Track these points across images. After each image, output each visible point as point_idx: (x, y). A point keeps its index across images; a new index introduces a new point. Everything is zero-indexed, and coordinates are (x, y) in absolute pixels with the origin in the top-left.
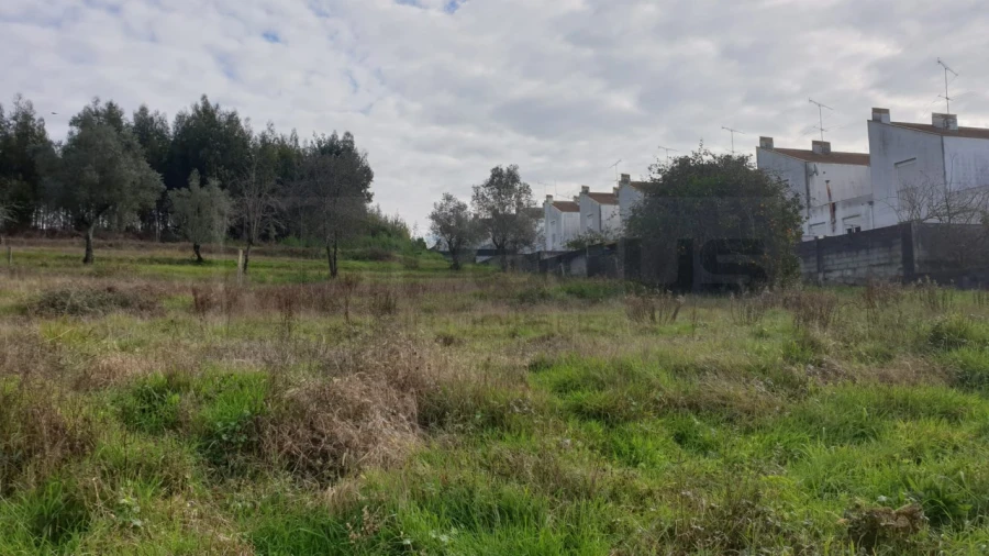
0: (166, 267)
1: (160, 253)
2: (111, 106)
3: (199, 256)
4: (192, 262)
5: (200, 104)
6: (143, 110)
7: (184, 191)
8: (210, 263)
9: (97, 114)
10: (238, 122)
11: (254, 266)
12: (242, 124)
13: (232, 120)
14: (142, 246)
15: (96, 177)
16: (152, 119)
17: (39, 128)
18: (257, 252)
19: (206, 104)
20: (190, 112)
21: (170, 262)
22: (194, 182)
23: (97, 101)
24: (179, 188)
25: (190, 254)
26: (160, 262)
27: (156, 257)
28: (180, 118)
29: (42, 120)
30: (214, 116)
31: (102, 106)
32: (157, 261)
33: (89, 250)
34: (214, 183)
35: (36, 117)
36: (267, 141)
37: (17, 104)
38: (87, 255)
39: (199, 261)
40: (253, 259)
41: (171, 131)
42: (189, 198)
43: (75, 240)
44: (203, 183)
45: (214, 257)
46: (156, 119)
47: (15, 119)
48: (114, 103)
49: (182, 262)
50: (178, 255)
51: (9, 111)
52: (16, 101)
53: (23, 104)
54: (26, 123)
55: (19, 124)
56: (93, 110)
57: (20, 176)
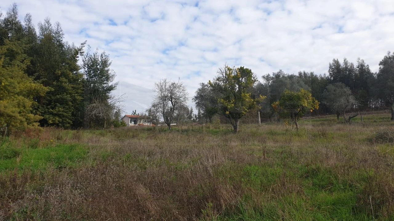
9: (390, 58)
15: (392, 84)
17: (367, 69)
23: (389, 53)
29: (368, 65)
31: (392, 54)
33: (393, 114)
35: (366, 65)
38: (392, 116)
43: (386, 111)
47: (358, 67)
51: (356, 65)
52: (358, 61)
53: (360, 61)
54: (362, 68)
55: (360, 69)
56: (388, 57)
57: (362, 88)
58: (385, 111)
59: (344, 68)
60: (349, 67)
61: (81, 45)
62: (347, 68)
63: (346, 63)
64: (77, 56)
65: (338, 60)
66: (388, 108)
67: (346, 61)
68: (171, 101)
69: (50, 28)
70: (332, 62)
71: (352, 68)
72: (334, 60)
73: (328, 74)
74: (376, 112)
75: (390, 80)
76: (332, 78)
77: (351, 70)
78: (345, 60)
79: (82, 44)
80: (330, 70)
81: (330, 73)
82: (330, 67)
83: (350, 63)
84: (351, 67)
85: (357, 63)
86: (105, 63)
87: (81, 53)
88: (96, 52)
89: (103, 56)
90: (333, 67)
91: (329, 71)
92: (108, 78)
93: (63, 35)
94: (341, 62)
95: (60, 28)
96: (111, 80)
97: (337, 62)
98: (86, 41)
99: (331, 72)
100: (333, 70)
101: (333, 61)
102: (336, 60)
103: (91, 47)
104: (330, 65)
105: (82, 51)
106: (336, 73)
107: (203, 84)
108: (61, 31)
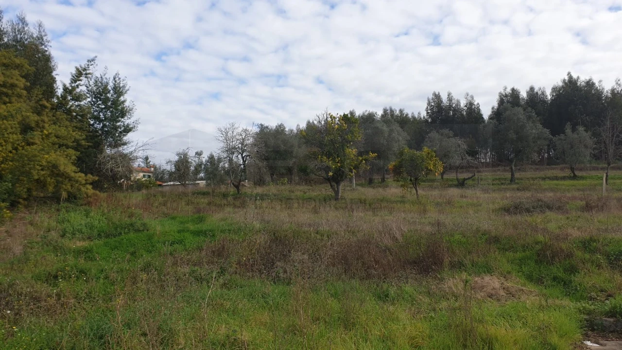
0: (555, 182)
1: (550, 173)
2: (513, 90)
3: (574, 174)
4: (570, 178)
5: (567, 78)
6: (532, 89)
7: (562, 136)
8: (582, 178)
9: (506, 96)
10: (593, 84)
11: (612, 178)
12: (597, 84)
13: (590, 84)
14: (537, 169)
15: (514, 136)
16: (537, 93)
17: (477, 109)
18: (613, 168)
19: (571, 77)
20: (561, 84)
21: (557, 178)
22: (568, 131)
23: (505, 88)
24: (559, 135)
25: (567, 173)
26: (550, 179)
27: (548, 175)
28: (554, 89)
29: (478, 104)
30: (577, 84)
31: (509, 91)
32: (549, 178)
33: (513, 175)
34: (581, 129)
35: (476, 103)
36: (616, 92)
37: (466, 98)
38: (512, 178)
39: (575, 177)
40: (612, 173)
41: (549, 97)
42: (565, 140)
43: (500, 168)
44: (574, 130)
45: (584, 174)
46: (540, 93)
47: (466, 106)
48: (515, 88)
49: (564, 178)
50: (561, 174)
51: (463, 103)
52: (466, 97)
53: (469, 98)
54: (471, 107)
55: (468, 108)
56: (504, 94)
57: (471, 136)
58: (498, 168)
59: (448, 106)
60: (454, 105)
61: (87, 63)
62: (451, 106)
63: (450, 99)
64: (81, 78)
65: (440, 94)
66: (502, 163)
67: (451, 96)
68: (242, 155)
69: (26, 29)
70: (431, 96)
71: (458, 107)
72: (435, 94)
73: (424, 114)
74: (487, 169)
75: (511, 131)
76: (430, 120)
77: (457, 110)
78: (449, 96)
79: (88, 61)
80: (427, 107)
81: (428, 113)
82: (428, 104)
83: (456, 99)
84: (457, 105)
85: (465, 100)
86: (119, 91)
87: (86, 74)
88: (105, 72)
89: (117, 79)
90: (433, 104)
91: (427, 110)
92: (123, 113)
93: (49, 42)
94: (444, 98)
95: (42, 29)
96: (129, 116)
97: (437, 97)
98: (96, 57)
99: (429, 111)
100: (433, 108)
101: (433, 95)
102: (437, 94)
103: (97, 65)
104: (429, 100)
105: (88, 72)
106: (436, 112)
107: (262, 125)
108: (46, 35)
